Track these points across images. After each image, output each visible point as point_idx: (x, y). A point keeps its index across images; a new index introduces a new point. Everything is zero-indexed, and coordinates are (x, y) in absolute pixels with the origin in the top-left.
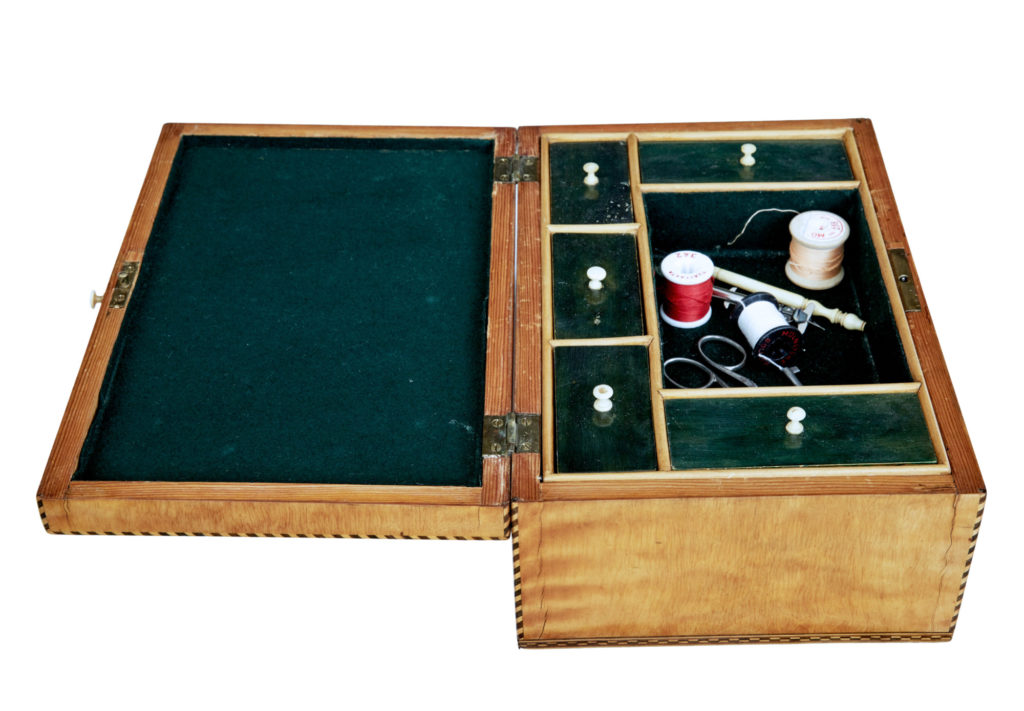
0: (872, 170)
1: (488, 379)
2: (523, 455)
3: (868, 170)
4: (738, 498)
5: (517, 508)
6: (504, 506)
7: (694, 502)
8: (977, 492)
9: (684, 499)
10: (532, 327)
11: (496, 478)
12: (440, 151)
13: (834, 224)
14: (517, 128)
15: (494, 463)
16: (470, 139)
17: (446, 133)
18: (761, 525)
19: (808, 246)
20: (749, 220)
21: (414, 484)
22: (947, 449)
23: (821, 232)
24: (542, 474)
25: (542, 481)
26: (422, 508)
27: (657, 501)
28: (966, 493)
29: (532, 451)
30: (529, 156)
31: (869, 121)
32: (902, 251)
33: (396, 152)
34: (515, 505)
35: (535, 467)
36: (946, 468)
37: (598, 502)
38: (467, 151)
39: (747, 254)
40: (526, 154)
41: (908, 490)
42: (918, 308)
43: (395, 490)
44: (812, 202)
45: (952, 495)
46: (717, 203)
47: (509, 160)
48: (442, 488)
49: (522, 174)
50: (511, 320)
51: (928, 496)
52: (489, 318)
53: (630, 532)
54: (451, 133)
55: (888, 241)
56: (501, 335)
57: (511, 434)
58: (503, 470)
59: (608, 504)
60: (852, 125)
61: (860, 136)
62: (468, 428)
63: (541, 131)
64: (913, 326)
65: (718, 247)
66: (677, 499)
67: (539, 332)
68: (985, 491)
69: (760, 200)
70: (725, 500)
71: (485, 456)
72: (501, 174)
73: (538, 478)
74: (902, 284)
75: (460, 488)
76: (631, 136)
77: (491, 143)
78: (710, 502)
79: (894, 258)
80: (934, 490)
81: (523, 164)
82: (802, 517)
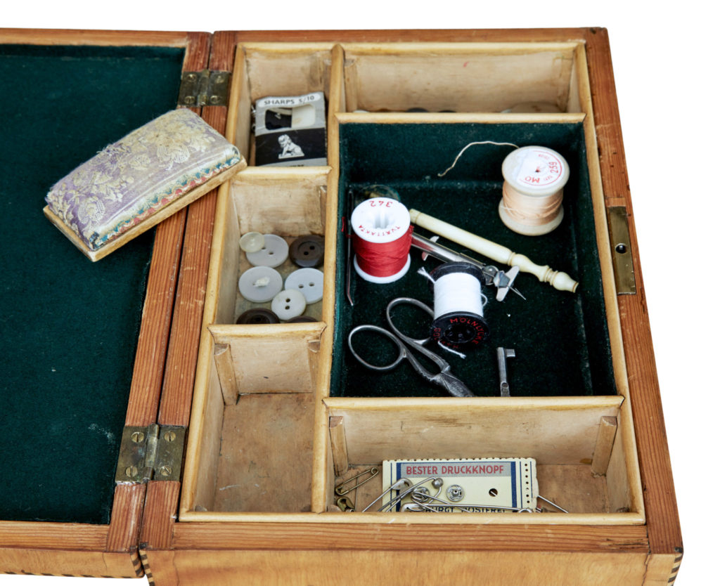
0: (600, 98)
1: (135, 375)
2: (159, 483)
3: (597, 98)
4: (397, 553)
5: (145, 555)
6: (130, 552)
7: (346, 555)
8: (672, 553)
9: (334, 553)
10: (192, 306)
11: (127, 511)
12: (127, 58)
13: (552, 165)
14: (212, 33)
15: (127, 493)
16: (158, 47)
17: (133, 39)
18: (426, 574)
19: (520, 192)
20: (460, 154)
21: (34, 520)
22: (644, 489)
23: (536, 176)
24: (178, 513)
25: (177, 521)
26: (38, 552)
27: (304, 553)
28: (660, 553)
29: (170, 478)
30: (221, 71)
31: (604, 31)
32: (624, 209)
33: (79, 59)
34: (142, 553)
35: (171, 502)
36: (640, 518)
37: (236, 551)
38: (157, 59)
39: (460, 185)
40: (218, 68)
41: (593, 547)
42: (632, 290)
43: (11, 528)
44: (531, 135)
45: (644, 554)
46: (425, 134)
47: (198, 76)
48: (64, 526)
49: (210, 94)
50: (171, 294)
51: (615, 555)
52: (147, 291)
53: (278, 577)
54: (138, 40)
55: (608, 195)
56: (158, 315)
57: (151, 454)
58: (136, 501)
59: (248, 554)
60: (585, 37)
61: (592, 52)
62: (109, 435)
63: (239, 37)
64: (624, 315)
65: (428, 177)
66: (327, 552)
67: (200, 312)
68: (681, 550)
69: (473, 133)
70: (382, 554)
71: (118, 482)
72: (186, 95)
73: (173, 517)
74: (617, 255)
75: (84, 526)
76: (335, 47)
77: (181, 52)
78: (364, 556)
79: (613, 218)
80: (624, 548)
81: (213, 82)
82: (471, 569)
